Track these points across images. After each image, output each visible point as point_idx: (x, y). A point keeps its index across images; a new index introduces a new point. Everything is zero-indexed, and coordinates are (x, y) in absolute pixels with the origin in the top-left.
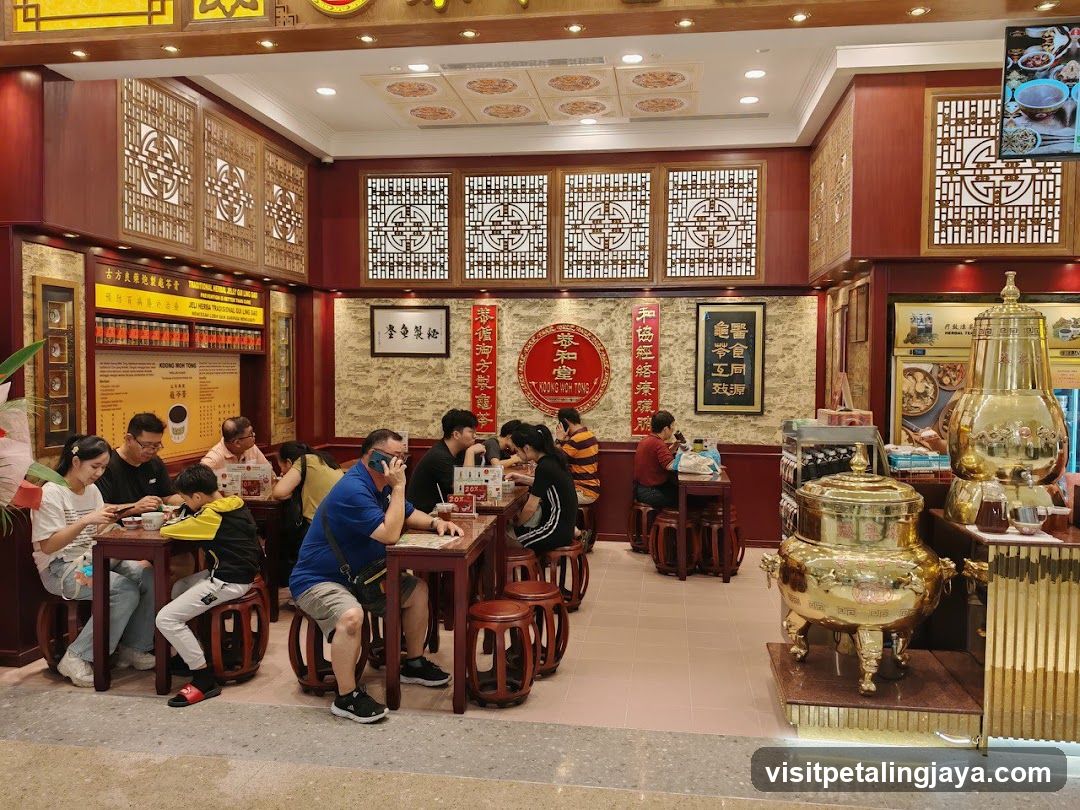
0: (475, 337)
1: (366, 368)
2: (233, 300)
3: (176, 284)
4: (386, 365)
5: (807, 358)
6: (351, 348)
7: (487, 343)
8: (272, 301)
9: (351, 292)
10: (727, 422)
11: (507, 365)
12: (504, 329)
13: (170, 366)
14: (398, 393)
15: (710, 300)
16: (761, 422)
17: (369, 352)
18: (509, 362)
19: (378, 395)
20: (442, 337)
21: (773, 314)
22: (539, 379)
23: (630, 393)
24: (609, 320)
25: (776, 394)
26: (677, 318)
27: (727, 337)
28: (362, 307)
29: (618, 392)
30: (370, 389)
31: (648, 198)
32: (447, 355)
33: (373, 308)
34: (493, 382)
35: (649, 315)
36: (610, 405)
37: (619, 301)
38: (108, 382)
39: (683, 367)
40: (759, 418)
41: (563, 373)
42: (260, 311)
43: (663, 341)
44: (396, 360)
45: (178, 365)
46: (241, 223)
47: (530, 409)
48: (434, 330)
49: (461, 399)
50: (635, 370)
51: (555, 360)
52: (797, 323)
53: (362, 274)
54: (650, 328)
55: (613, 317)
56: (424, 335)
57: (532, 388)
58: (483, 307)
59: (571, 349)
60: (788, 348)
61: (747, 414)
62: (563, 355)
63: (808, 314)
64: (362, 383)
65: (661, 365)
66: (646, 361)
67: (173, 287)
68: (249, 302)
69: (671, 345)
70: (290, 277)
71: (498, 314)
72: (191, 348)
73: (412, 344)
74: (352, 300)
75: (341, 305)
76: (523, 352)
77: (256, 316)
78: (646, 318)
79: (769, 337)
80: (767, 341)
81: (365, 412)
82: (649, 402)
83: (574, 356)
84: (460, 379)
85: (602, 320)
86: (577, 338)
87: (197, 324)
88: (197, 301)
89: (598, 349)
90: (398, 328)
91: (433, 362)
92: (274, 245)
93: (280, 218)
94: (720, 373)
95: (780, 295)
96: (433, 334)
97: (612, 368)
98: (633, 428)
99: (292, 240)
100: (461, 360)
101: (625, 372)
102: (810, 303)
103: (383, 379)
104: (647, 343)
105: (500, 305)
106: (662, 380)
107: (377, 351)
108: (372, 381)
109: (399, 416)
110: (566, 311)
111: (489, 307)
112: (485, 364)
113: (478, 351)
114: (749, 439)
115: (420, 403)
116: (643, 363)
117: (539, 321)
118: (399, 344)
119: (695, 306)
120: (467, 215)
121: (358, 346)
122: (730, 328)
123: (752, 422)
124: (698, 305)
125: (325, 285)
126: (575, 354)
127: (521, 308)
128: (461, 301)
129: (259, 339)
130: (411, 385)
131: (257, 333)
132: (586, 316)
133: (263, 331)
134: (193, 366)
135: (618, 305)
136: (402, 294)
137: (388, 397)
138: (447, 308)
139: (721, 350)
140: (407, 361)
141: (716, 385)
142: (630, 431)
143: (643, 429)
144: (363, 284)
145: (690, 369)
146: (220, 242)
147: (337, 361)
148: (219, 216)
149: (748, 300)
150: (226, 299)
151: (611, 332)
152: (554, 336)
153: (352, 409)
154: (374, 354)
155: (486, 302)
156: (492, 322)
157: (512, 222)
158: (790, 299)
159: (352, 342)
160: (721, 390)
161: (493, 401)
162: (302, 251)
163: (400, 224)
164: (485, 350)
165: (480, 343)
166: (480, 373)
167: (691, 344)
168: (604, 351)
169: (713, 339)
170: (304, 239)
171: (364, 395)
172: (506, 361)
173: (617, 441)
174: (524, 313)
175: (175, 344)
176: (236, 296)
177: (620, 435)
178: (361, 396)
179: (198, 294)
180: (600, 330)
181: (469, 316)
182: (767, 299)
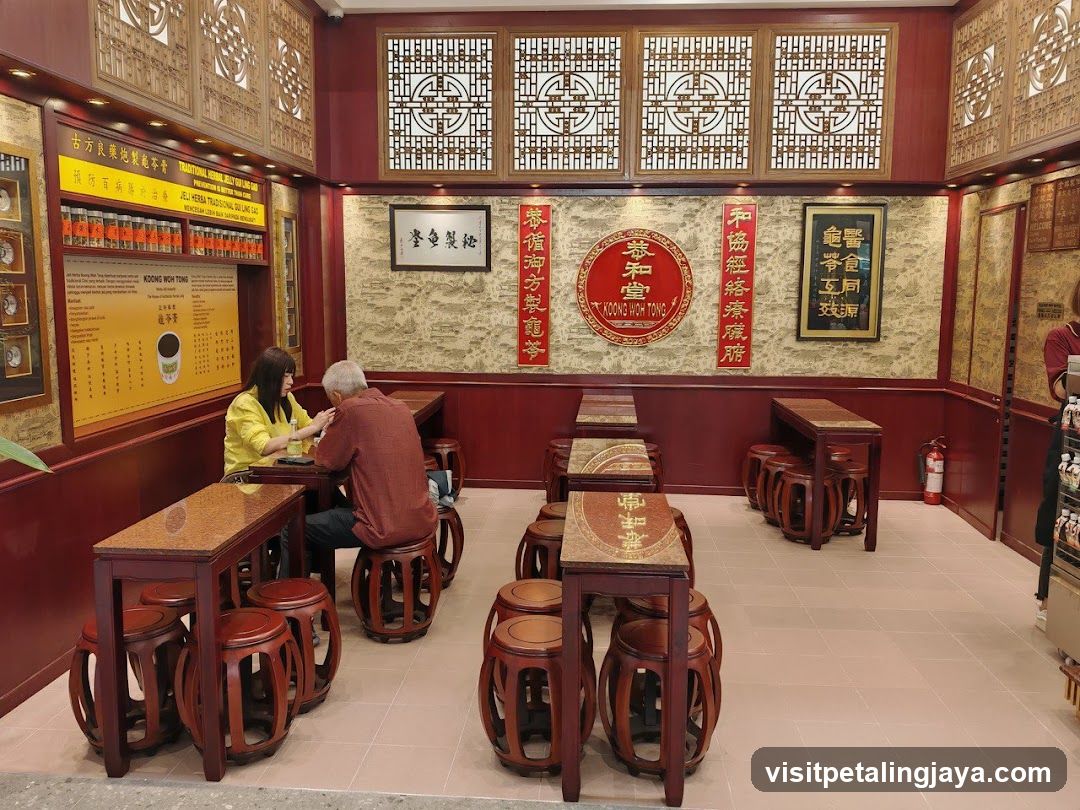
0: (523, 247)
1: (385, 285)
2: (231, 192)
3: (164, 164)
4: (410, 281)
5: (933, 272)
6: (366, 259)
7: (539, 253)
8: (274, 195)
9: (363, 188)
10: (835, 351)
11: (563, 282)
12: (559, 236)
13: (157, 279)
14: (426, 316)
15: (819, 200)
16: (876, 350)
17: (389, 264)
18: (566, 277)
19: (401, 318)
20: (481, 246)
21: (894, 218)
22: (602, 299)
23: (716, 316)
24: (692, 225)
25: (894, 316)
26: (778, 221)
27: (839, 246)
28: (380, 206)
29: (702, 314)
30: (390, 311)
31: (749, 68)
32: (488, 268)
33: (394, 207)
34: (545, 302)
35: (743, 218)
36: (691, 331)
37: (705, 200)
38: (79, 301)
39: (784, 283)
40: (875, 345)
41: (634, 291)
42: (261, 208)
43: (758, 251)
44: (423, 274)
45: (166, 279)
46: (243, 84)
47: (590, 336)
48: (472, 237)
49: (505, 324)
50: (724, 287)
51: (624, 275)
52: (923, 229)
53: (381, 162)
54: (744, 234)
55: (697, 220)
56: (459, 243)
57: (595, 310)
58: (534, 207)
59: (644, 261)
60: (910, 261)
61: (859, 340)
62: (634, 269)
63: (936, 219)
64: (380, 303)
65: (757, 281)
66: (738, 275)
67: (160, 168)
68: (248, 196)
69: (769, 255)
70: (297, 165)
71: (552, 217)
72: (184, 256)
73: (442, 255)
74: (365, 198)
75: (351, 204)
76: (584, 266)
77: (256, 216)
78: (740, 220)
79: (888, 246)
80: (887, 252)
81: (386, 340)
82: (741, 326)
83: (648, 270)
84: (503, 300)
85: (684, 225)
86: (652, 247)
87: (192, 222)
88: (191, 191)
89: (678, 261)
90: (425, 234)
91: (470, 278)
92: (280, 119)
93: (286, 84)
94: (830, 290)
95: (904, 194)
96: (470, 241)
97: (695, 284)
98: (719, 360)
99: (298, 116)
100: (504, 276)
101: (711, 289)
102: (938, 206)
103: (408, 299)
104: (740, 253)
105: (555, 205)
106: (757, 300)
107: (398, 263)
108: (393, 300)
109: (428, 344)
110: (639, 213)
111: (540, 207)
112: (535, 280)
113: (527, 264)
114: (861, 370)
115: (455, 328)
116: (734, 278)
117: (603, 225)
118: (427, 255)
119: (800, 207)
120: (517, 87)
121: (376, 257)
122: (843, 235)
123: (865, 351)
124: (805, 205)
125: (333, 179)
126: (650, 267)
127: (581, 208)
128: (506, 200)
129: (261, 246)
130: (441, 306)
131: (257, 237)
132: (662, 219)
133: (265, 235)
134: (184, 280)
135: (705, 205)
136: (429, 189)
137: (413, 321)
138: (487, 209)
139: (832, 262)
140: (437, 276)
141: (824, 305)
142: (715, 363)
143: (731, 360)
144: (383, 177)
145: (792, 286)
146: (221, 108)
147: (348, 276)
148: (219, 71)
149: (864, 200)
150: (223, 190)
151: (695, 240)
152: (623, 246)
153: (369, 336)
154: (395, 267)
155: (536, 200)
156: (544, 228)
157: (575, 96)
158: (916, 200)
159: (366, 252)
160: (829, 312)
161: (546, 326)
162: (309, 130)
163: (430, 99)
164: (536, 263)
165: (530, 254)
166: (529, 291)
167: (795, 255)
168: (687, 264)
169: (820, 249)
170: (312, 116)
171: (383, 319)
172: (561, 276)
173: (699, 374)
174: (586, 215)
175: (165, 249)
176: (234, 187)
177: (702, 368)
178: (380, 319)
179: (191, 180)
180: (681, 237)
181: (516, 219)
182: (888, 199)
